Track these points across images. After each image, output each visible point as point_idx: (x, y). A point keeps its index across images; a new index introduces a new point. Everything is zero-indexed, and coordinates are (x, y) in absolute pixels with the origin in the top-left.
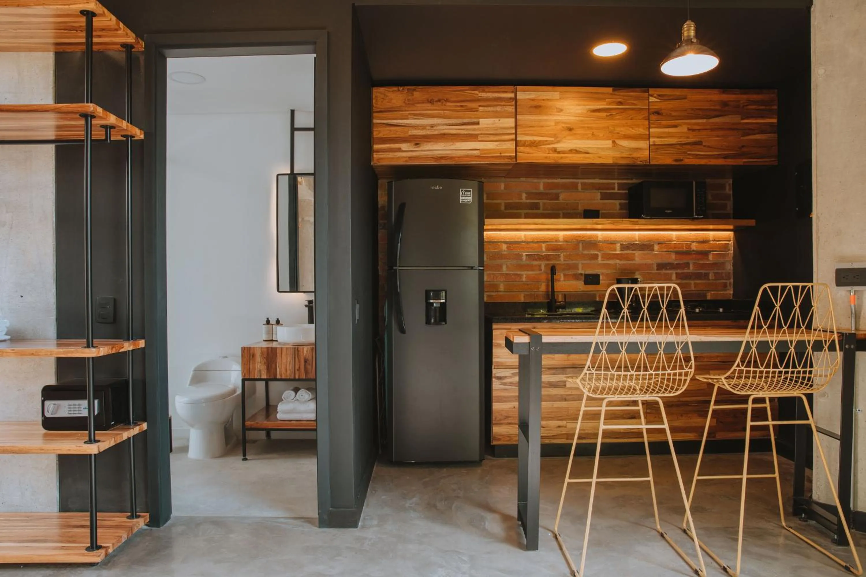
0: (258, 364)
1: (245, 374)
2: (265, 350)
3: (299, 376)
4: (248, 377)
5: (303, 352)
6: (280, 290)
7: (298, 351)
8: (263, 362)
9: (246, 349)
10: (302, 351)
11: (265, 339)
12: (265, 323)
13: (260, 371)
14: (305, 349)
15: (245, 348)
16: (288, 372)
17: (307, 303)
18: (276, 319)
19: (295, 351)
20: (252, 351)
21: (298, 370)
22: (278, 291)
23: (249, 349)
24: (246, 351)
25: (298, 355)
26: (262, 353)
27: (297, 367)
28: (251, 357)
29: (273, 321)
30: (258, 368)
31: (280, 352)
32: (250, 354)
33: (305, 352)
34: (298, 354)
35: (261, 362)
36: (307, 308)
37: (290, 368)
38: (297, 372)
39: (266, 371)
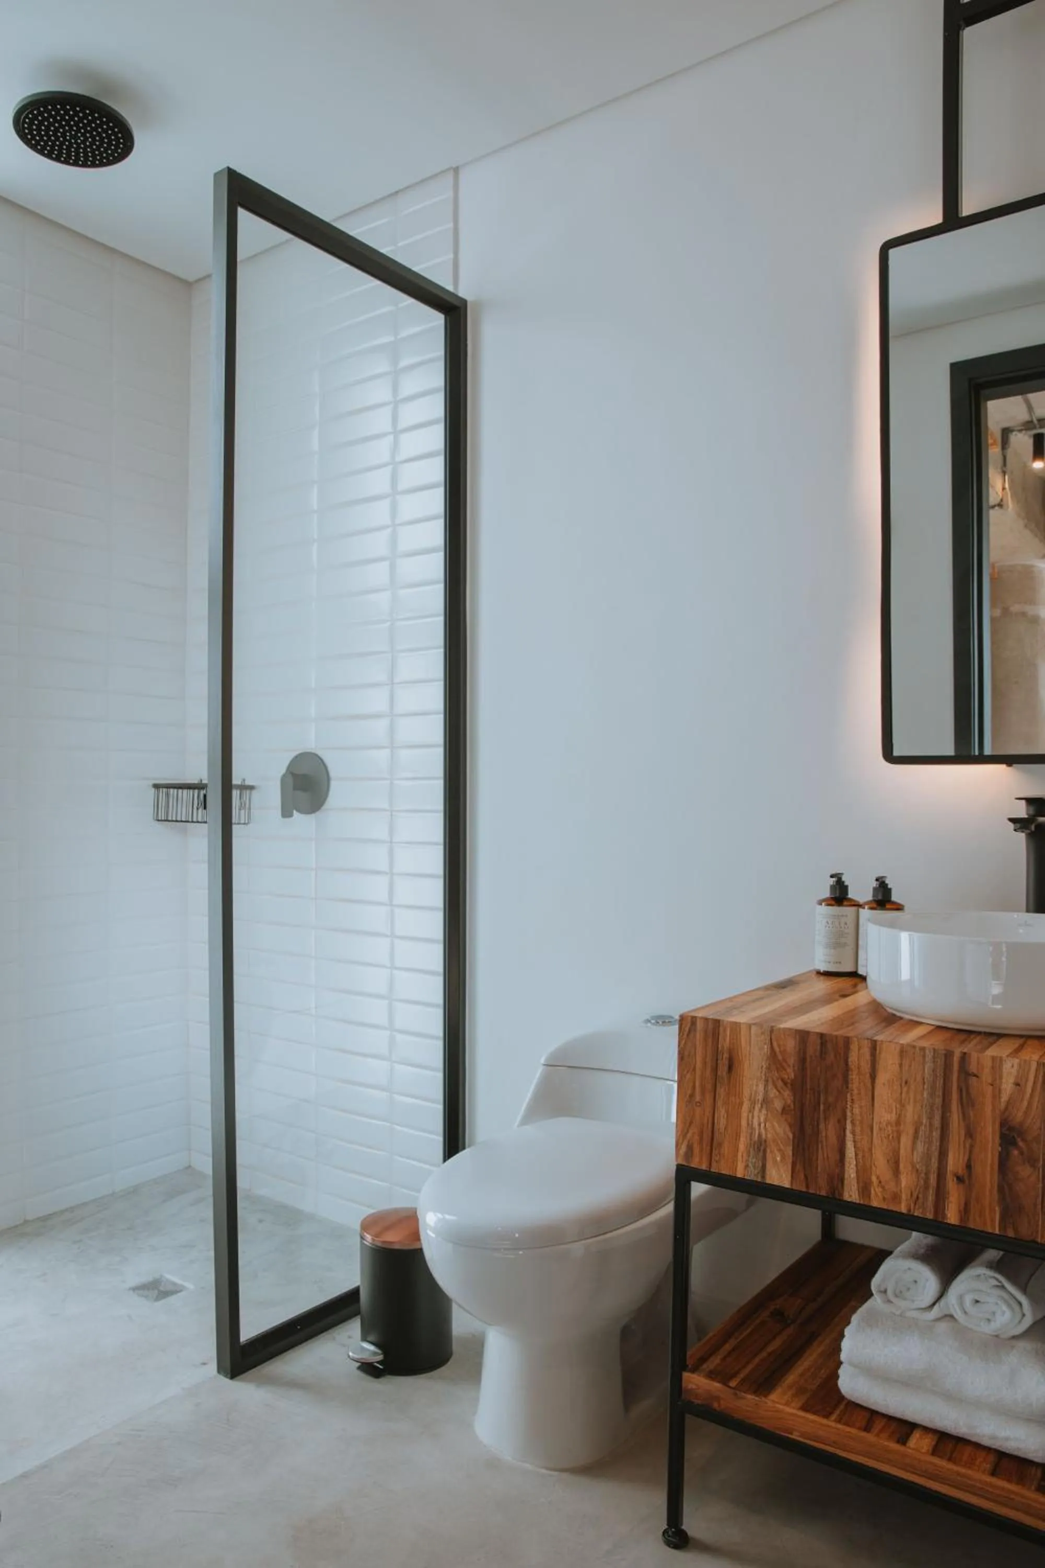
0: (751, 1110)
1: (690, 1148)
2: (791, 1045)
3: (965, 1210)
4: (704, 1167)
5: (995, 1085)
6: (896, 753)
7: (965, 1073)
8: (778, 1105)
9: (700, 1025)
10: (986, 1076)
11: (823, 968)
12: (827, 894)
13: (760, 1147)
14: (1010, 1069)
15: (694, 1020)
16: (906, 1180)
17: (1022, 811)
18: (875, 884)
19: (947, 1067)
20: (725, 1042)
21: (960, 1179)
22: (889, 755)
23: (714, 1027)
24: (699, 1035)
25: (968, 1101)
26: (775, 1060)
27: (955, 1162)
28: (723, 1070)
29: (861, 890)
30: (750, 1125)
31: (866, 1067)
32: (716, 1052)
33: (1007, 1086)
34: (964, 1090)
35: (766, 1101)
36: (1022, 837)
37: (917, 1157)
38: (953, 1189)
39: (789, 1151)
